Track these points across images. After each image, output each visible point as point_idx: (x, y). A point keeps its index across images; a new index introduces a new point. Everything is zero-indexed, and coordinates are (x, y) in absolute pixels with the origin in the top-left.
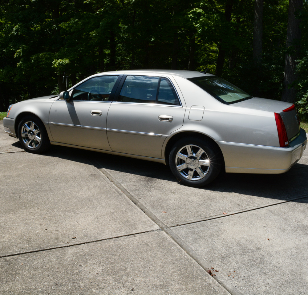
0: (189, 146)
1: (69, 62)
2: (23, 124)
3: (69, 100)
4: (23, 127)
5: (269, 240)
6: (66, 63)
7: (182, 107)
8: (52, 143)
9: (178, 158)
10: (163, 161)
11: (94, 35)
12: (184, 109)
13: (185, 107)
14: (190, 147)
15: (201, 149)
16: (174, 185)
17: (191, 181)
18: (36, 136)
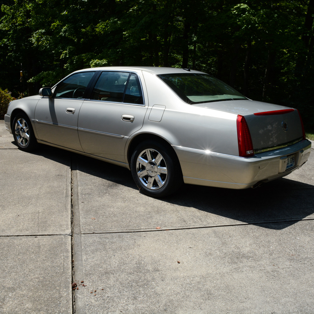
0: (149, 149)
1: (106, 63)
2: (16, 121)
3: (52, 97)
4: (16, 124)
5: (179, 263)
6: (103, 63)
7: (145, 106)
8: (39, 141)
9: (139, 164)
10: (127, 165)
11: (127, 35)
12: (146, 108)
13: (147, 106)
14: (150, 151)
15: (159, 155)
16: (134, 193)
17: (150, 191)
18: (26, 134)
